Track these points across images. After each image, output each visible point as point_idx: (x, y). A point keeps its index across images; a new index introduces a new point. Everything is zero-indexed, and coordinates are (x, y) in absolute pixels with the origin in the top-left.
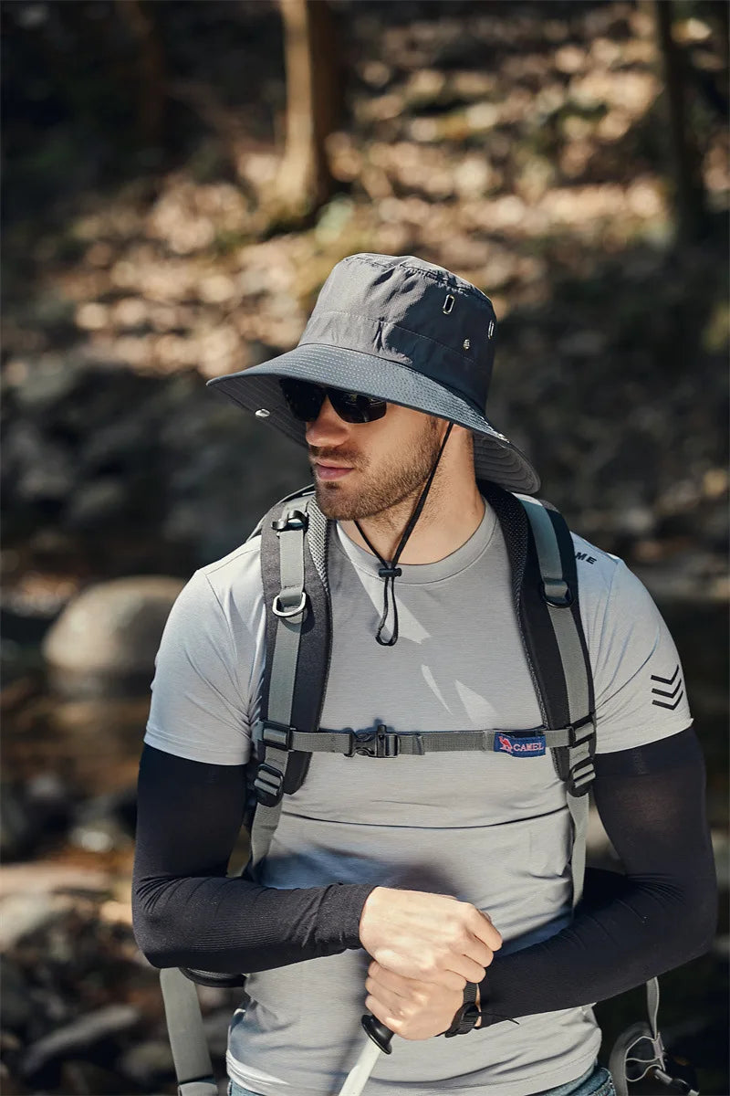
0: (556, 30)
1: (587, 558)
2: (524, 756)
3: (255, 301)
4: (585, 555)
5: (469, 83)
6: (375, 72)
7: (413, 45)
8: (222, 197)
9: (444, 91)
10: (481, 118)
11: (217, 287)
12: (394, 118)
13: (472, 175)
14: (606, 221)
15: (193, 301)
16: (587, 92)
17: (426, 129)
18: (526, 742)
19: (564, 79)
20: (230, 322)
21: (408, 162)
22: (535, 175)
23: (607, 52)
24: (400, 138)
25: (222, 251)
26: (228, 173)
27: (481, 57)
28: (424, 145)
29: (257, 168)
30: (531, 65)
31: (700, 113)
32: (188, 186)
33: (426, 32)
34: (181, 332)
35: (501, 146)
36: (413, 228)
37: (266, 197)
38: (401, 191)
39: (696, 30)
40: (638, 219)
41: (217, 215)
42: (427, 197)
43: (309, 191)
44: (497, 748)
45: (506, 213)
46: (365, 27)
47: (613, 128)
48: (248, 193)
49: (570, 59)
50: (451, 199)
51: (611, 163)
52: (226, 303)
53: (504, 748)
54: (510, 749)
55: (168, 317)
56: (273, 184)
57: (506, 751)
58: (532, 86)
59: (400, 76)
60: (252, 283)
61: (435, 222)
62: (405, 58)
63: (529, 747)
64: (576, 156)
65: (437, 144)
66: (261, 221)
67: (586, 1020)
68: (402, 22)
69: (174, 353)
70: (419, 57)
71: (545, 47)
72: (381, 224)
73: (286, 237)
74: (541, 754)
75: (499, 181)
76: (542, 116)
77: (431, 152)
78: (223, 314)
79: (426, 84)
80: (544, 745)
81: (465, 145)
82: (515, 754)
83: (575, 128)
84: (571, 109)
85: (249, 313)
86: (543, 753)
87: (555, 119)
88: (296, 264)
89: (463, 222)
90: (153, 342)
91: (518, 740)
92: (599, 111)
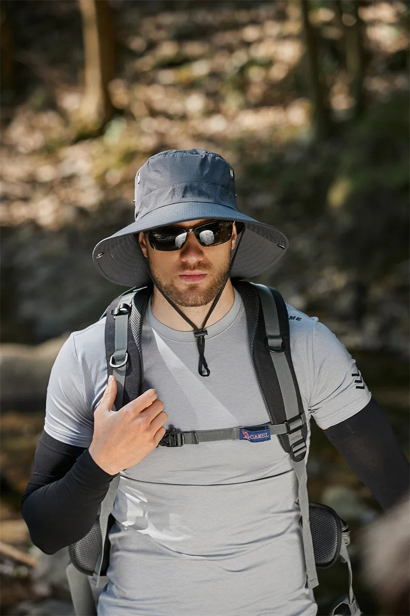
0: (242, 16)
1: (296, 318)
2: (257, 442)
3: (69, 180)
4: (295, 317)
5: (193, 48)
6: (137, 44)
7: (159, 27)
8: (49, 120)
9: (178, 54)
10: (200, 69)
11: (46, 172)
12: (149, 71)
13: (195, 103)
14: (274, 128)
15: (32, 182)
16: (261, 52)
17: (168, 76)
18: (257, 434)
19: (247, 44)
20: (54, 193)
21: (158, 96)
22: (232, 101)
23: (273, 28)
24: (151, 82)
25: (49, 151)
26: (52, 105)
27: (200, 33)
28: (166, 86)
29: (70, 101)
30: (228, 37)
31: (327, 63)
32: (29, 113)
33: (167, 19)
34: (25, 200)
35: (212, 85)
36: (161, 135)
37: (74, 119)
38: (154, 113)
39: (323, 15)
40: (292, 127)
41: (46, 130)
42: (169, 117)
43: (100, 114)
44: (242, 437)
45: (216, 125)
46: (132, 17)
47: (278, 73)
48: (64, 115)
49: (251, 33)
50: (183, 117)
51: (276, 94)
52: (52, 182)
53: (246, 437)
54: (248, 438)
55: (17, 191)
56: (78, 111)
57: (247, 439)
58: (230, 49)
59: (152, 46)
60: (67, 169)
61: (174, 131)
62: (155, 35)
63: (260, 436)
64: (256, 91)
65: (174, 85)
66: (72, 133)
67: (308, 597)
68: (153, 14)
69: (21, 212)
70: (162, 34)
71: (237, 26)
72: (142, 133)
73: (87, 141)
74: (268, 440)
75: (212, 106)
76: (235, 68)
77: (171, 89)
78: (49, 188)
79: (168, 50)
80: (269, 434)
81: (191, 86)
82: (252, 441)
83: (255, 74)
84: (252, 63)
85: (65, 187)
86: (269, 439)
87: (243, 70)
88: (93, 158)
89: (191, 131)
90: (8, 205)
91: (253, 432)
92: (268, 64)
